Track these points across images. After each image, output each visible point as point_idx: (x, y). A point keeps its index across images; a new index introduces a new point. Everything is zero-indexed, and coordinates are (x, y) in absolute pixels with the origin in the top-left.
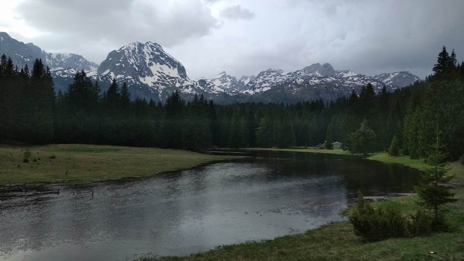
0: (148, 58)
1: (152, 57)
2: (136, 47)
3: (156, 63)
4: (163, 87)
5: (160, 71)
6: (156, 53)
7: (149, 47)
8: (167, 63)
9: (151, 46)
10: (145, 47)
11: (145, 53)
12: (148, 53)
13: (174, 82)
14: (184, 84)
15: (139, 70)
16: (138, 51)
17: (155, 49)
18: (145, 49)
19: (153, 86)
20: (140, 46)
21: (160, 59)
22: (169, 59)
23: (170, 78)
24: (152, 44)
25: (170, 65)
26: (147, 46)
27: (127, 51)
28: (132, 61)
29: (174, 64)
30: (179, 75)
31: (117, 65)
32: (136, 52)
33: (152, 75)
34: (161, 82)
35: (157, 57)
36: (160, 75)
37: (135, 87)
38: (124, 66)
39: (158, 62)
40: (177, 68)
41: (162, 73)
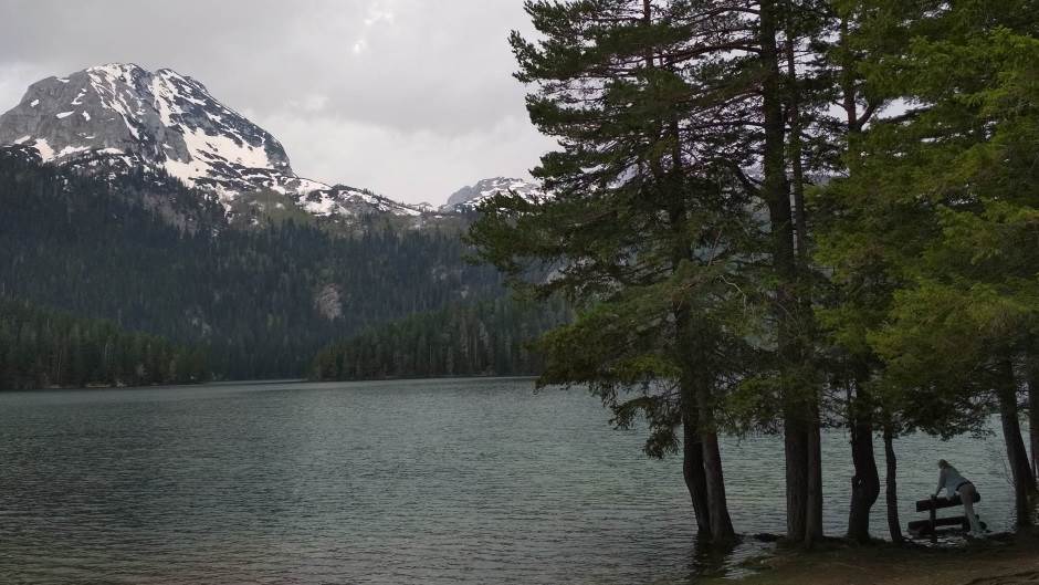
0: (165, 111)
1: (178, 110)
2: (128, 76)
3: (193, 129)
4: (231, 194)
5: (211, 152)
6: (192, 100)
7: (171, 86)
8: (231, 130)
9: (175, 82)
10: (156, 81)
11: (157, 98)
12: (166, 99)
13: (265, 184)
14: (300, 190)
15: (141, 136)
16: (134, 87)
17: (188, 89)
18: (156, 88)
19: (194, 189)
20: (141, 76)
21: (207, 118)
22: (235, 120)
23: (248, 171)
24: (177, 76)
25: (240, 137)
26: (162, 79)
27: (98, 79)
28: (118, 107)
29: (251, 134)
30: (272, 167)
31: (61, 115)
32: (129, 88)
33: (188, 159)
34: (224, 179)
35: (198, 110)
36: (212, 161)
37: (136, 179)
38: (88, 118)
39: (201, 126)
40: (263, 147)
41: (217, 157)
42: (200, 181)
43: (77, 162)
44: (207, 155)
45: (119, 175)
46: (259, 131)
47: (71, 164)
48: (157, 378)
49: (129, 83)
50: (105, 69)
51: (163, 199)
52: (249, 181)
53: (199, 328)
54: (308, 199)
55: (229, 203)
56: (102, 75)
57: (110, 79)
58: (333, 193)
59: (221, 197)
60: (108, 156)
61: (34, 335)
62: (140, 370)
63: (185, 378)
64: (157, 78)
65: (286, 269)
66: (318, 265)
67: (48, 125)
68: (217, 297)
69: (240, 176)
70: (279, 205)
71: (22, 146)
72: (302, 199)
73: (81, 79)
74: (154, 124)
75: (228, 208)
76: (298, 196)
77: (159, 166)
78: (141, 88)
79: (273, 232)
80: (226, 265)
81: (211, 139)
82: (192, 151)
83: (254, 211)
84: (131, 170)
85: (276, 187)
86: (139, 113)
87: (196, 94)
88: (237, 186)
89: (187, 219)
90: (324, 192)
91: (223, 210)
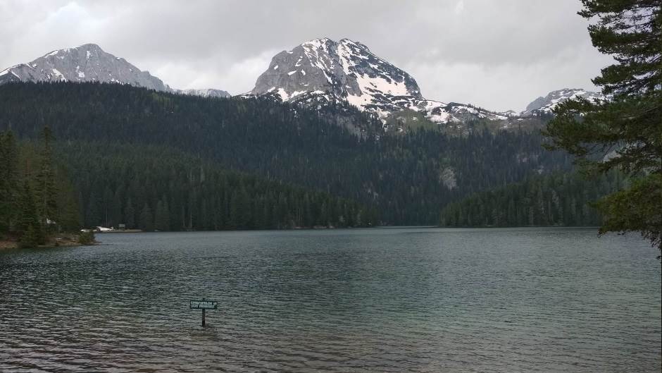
0: (346, 66)
1: (353, 64)
2: (324, 46)
3: (362, 74)
4: (385, 113)
5: (373, 88)
6: (361, 57)
7: (348, 48)
8: (384, 73)
9: (351, 46)
10: (340, 47)
11: (341, 57)
12: (346, 58)
13: (406, 105)
14: (427, 108)
15: (333, 82)
16: (327, 52)
17: (358, 50)
18: (340, 51)
19: (364, 112)
20: (331, 44)
21: (370, 67)
22: (386, 67)
23: (395, 98)
24: (351, 43)
25: (389, 77)
26: (343, 45)
27: (308, 50)
28: (320, 66)
29: (396, 74)
30: (409, 95)
31: (290, 74)
32: (325, 53)
33: (360, 94)
34: (381, 105)
35: (364, 63)
36: (373, 94)
37: (332, 109)
38: (304, 74)
39: (367, 72)
40: (404, 82)
41: (377, 91)
42: (368, 107)
43: (301, 100)
44: (371, 90)
45: (323, 107)
46: (401, 72)
47: (297, 102)
48: (350, 224)
49: (325, 50)
50: (311, 43)
51: (347, 119)
52: (396, 104)
53: (371, 195)
54: (432, 114)
55: (385, 119)
56: (310, 46)
57: (314, 49)
58: (448, 108)
59: (380, 116)
60: (316, 95)
61: (285, 199)
62: (341, 219)
63: (366, 224)
64: (340, 45)
65: (421, 159)
66: (440, 155)
67: (283, 80)
68: (381, 176)
69: (390, 102)
70: (415, 119)
71: (272, 93)
72: (429, 114)
73: (299, 50)
74: (340, 74)
75: (385, 122)
76: (426, 112)
78: (332, 53)
79: (411, 136)
80: (385, 157)
81: (372, 80)
82: (362, 88)
83: (400, 123)
84: (329, 103)
85: (412, 107)
86: (332, 68)
87: (363, 52)
88: (389, 108)
89: (361, 130)
90: (442, 108)
91: (382, 124)
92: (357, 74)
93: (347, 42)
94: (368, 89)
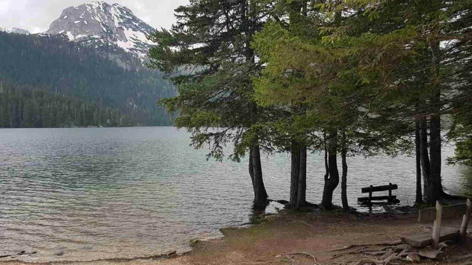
0: (116, 22)
1: (122, 21)
2: (101, 6)
3: (128, 28)
4: (143, 55)
5: (135, 38)
6: (127, 16)
7: (118, 11)
8: (143, 29)
9: (120, 9)
10: (112, 8)
11: (113, 15)
12: (117, 16)
15: (107, 31)
17: (125, 12)
18: (112, 11)
19: (129, 52)
20: (106, 6)
21: (133, 24)
22: (144, 25)
23: (149, 46)
24: (120, 7)
25: (146, 32)
26: (114, 8)
27: (90, 8)
28: (97, 19)
29: (150, 30)
31: (76, 22)
32: (102, 11)
33: (126, 41)
34: (140, 49)
35: (129, 21)
36: (135, 41)
37: (106, 48)
38: (86, 23)
39: (131, 27)
41: (138, 40)
42: (131, 49)
43: (82, 41)
44: (133, 39)
45: (99, 46)
47: (80, 42)
48: (114, 124)
49: (102, 9)
50: (92, 3)
51: (116, 56)
53: (132, 106)
55: (143, 58)
56: (91, 6)
57: (94, 7)
59: (139, 56)
60: (94, 38)
61: (67, 107)
62: (108, 121)
63: (126, 124)
67: (71, 26)
68: (139, 95)
69: (146, 48)
71: (62, 34)
73: (83, 7)
74: (112, 26)
75: (142, 60)
77: (115, 43)
78: (106, 12)
80: (142, 82)
81: (134, 32)
82: (127, 37)
84: (104, 44)
86: (106, 21)
87: (128, 14)
88: (146, 52)
89: (126, 64)
91: (141, 61)
92: (124, 28)
93: (118, 6)
94: (131, 38)
